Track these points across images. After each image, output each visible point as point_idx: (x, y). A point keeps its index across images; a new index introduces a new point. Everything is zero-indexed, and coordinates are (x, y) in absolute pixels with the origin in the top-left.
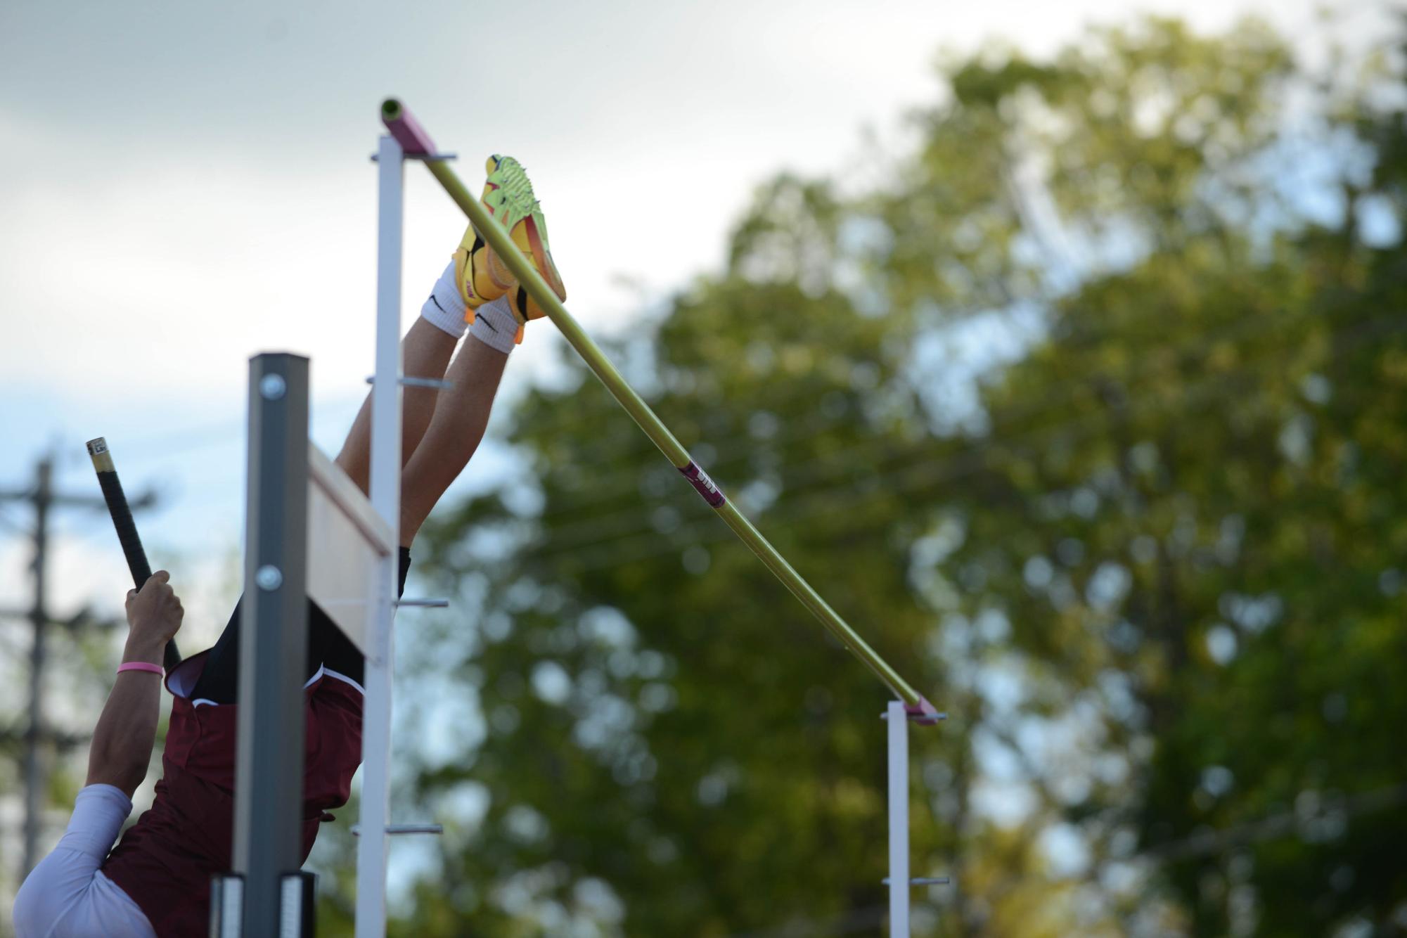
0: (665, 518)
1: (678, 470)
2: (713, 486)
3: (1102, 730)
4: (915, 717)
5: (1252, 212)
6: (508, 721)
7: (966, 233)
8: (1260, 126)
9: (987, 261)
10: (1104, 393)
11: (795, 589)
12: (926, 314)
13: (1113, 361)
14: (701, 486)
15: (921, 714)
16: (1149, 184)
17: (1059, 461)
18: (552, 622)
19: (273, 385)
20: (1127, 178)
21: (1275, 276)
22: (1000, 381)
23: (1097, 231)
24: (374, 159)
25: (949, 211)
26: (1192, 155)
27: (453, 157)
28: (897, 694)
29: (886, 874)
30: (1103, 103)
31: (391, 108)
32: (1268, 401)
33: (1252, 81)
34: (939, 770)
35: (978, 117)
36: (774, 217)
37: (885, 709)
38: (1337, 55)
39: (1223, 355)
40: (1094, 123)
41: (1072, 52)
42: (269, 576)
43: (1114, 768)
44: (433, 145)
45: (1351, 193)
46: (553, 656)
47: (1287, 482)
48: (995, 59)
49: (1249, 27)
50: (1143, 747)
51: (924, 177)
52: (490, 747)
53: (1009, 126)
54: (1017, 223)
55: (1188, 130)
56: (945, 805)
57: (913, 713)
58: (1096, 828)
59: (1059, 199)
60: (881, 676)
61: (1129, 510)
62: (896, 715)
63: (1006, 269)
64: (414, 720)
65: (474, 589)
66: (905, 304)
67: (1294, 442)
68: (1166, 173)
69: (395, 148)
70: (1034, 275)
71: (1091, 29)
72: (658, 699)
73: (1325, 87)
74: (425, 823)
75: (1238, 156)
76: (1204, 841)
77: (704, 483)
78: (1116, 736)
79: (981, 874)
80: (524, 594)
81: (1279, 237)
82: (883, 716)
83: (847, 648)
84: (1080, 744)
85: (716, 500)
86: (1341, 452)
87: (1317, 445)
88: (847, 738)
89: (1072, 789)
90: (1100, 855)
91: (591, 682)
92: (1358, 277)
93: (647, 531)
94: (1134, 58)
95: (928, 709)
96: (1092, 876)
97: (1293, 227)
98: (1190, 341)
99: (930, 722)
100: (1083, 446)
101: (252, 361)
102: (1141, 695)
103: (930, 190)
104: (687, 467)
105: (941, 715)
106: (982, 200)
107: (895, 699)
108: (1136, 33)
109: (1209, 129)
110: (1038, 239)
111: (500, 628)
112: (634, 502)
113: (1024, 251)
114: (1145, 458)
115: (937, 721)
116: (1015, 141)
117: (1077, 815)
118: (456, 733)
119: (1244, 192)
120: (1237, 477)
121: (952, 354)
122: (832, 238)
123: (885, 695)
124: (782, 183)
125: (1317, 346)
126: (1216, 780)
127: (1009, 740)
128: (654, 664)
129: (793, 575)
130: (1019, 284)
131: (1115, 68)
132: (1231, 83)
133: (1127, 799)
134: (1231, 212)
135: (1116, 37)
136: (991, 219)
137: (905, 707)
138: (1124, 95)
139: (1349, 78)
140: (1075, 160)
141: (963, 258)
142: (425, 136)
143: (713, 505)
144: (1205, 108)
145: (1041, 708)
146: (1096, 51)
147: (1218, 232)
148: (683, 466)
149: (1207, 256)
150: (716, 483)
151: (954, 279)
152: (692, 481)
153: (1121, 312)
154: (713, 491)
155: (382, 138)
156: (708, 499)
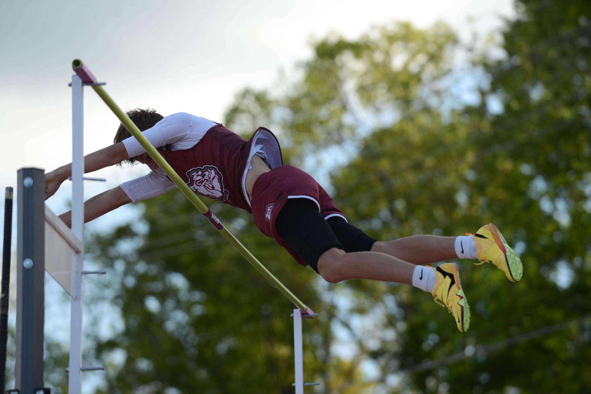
0: (200, 234)
1: (203, 214)
2: (218, 220)
3: (385, 320)
4: (305, 316)
5: (442, 102)
6: (134, 321)
7: (323, 112)
8: (445, 66)
9: (332, 124)
10: (383, 179)
11: (254, 264)
12: (308, 147)
13: (385, 165)
14: (213, 221)
15: (308, 314)
16: (399, 91)
17: (364, 207)
18: (154, 279)
19: (28, 181)
20: (390, 89)
21: (452, 128)
22: (339, 174)
23: (378, 111)
24: (70, 85)
25: (316, 104)
26: (417, 78)
27: (104, 84)
28: (297, 306)
29: (294, 382)
30: (378, 57)
31: (77, 64)
32: (450, 180)
33: (441, 48)
34: (317, 338)
35: (326, 63)
36: (243, 107)
37: (293, 313)
38: (475, 36)
39: (430, 162)
40: (375, 65)
41: (366, 37)
42: (28, 263)
43: (390, 335)
44: (95, 79)
45: (483, 94)
46: (153, 294)
47: (459, 214)
48: (333, 40)
49: (439, 24)
50: (402, 326)
51: (305, 89)
52: (128, 333)
53: (341, 67)
54: (344, 108)
55: (414, 68)
56: (320, 353)
57: (304, 314)
58: (383, 361)
59: (362, 97)
60: (291, 299)
61: (394, 226)
62: (297, 315)
63: (340, 127)
64: (95, 323)
65: (120, 266)
66: (299, 143)
67: (462, 198)
68: (406, 86)
69: (80, 81)
70: (353, 129)
71: (373, 27)
72: (198, 310)
73: (470, 50)
74: (100, 366)
75: (435, 78)
76: (427, 364)
77: (214, 219)
78: (390, 322)
79: (335, 380)
80: (141, 267)
81: (453, 111)
82: (291, 315)
83: (276, 287)
84: (376, 326)
85: (220, 227)
86: (481, 201)
87: (471, 198)
88: (278, 325)
89: (373, 345)
90: (385, 372)
91: (170, 304)
92: (486, 128)
93: (193, 240)
94: (392, 39)
95: (310, 312)
96: (382, 380)
97: (459, 107)
98: (417, 156)
99: (311, 317)
100: (374, 200)
101: (18, 171)
102: (401, 305)
103: (308, 95)
104: (207, 213)
105: (316, 314)
106: (329, 99)
107: (296, 308)
108: (392, 28)
109: (423, 67)
110: (353, 115)
111: (131, 282)
112: (186, 228)
113: (347, 119)
114: (400, 205)
115: (314, 316)
116: (343, 74)
117: (375, 355)
118: (113, 327)
119: (438, 93)
120: (439, 213)
121: (319, 163)
122: (268, 115)
123: (292, 306)
124: (246, 93)
125: (471, 157)
126: (432, 340)
127: (346, 325)
128: (197, 296)
129: (252, 257)
130: (346, 133)
131: (384, 43)
132: (432, 48)
133: (395, 348)
134: (433, 102)
135: (383, 29)
136: (335, 106)
137: (300, 311)
138: (387, 54)
139: (480, 46)
140: (368, 81)
141: (321, 123)
142: (93, 76)
143: (218, 228)
144: (421, 58)
145: (360, 311)
146: (375, 36)
147: (427, 110)
148: (205, 213)
149: (424, 120)
150: (219, 219)
151: (318, 131)
152: (209, 219)
153: (389, 144)
154: (218, 223)
155: (73, 76)
156: (216, 226)
